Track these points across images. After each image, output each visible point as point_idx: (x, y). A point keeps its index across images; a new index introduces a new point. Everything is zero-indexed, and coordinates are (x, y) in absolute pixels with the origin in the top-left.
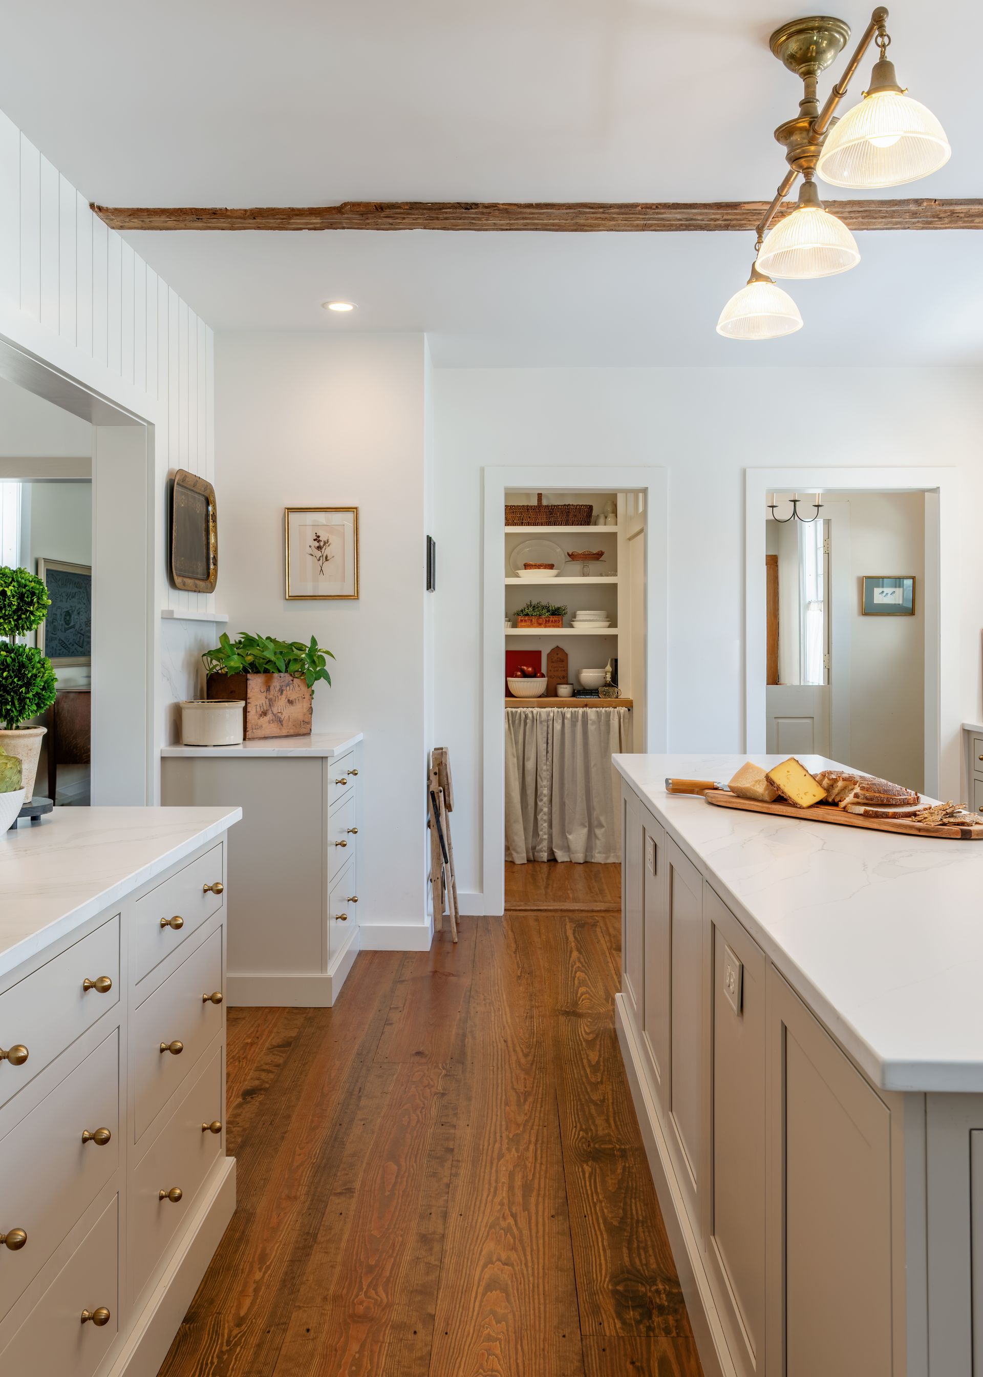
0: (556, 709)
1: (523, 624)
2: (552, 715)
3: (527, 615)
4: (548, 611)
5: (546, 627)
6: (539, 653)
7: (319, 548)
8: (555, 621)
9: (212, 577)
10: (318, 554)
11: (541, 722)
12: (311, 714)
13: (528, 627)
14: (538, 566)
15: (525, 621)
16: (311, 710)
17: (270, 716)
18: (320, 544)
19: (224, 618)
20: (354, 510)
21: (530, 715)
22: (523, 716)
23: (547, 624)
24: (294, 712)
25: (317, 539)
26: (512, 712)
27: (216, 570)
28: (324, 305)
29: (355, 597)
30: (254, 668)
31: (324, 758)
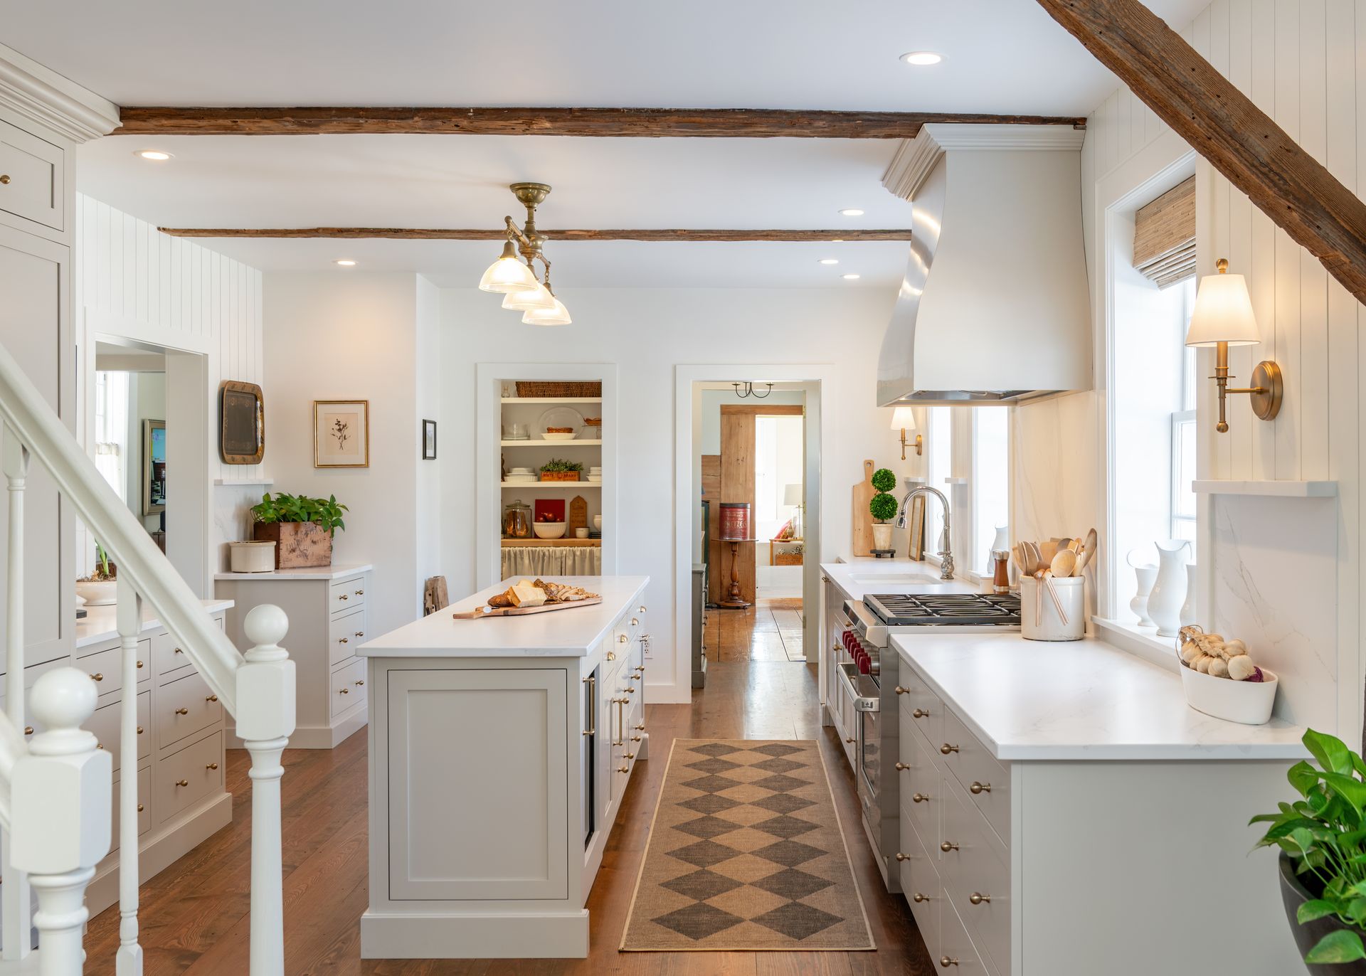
0: (568, 548)
1: (546, 478)
2: (564, 553)
3: (549, 470)
4: (566, 467)
5: (564, 480)
6: (563, 502)
7: (340, 430)
8: (572, 476)
9: (260, 452)
10: (338, 434)
11: (556, 559)
12: (331, 551)
13: (550, 480)
14: (558, 431)
15: (548, 476)
16: (331, 548)
17: (297, 552)
18: (341, 427)
19: (271, 481)
20: (366, 402)
21: (547, 553)
22: (541, 554)
23: (565, 478)
24: (319, 549)
25: (338, 423)
26: (532, 551)
27: (263, 447)
28: (336, 262)
29: (367, 465)
30: (285, 518)
31: (326, 581)
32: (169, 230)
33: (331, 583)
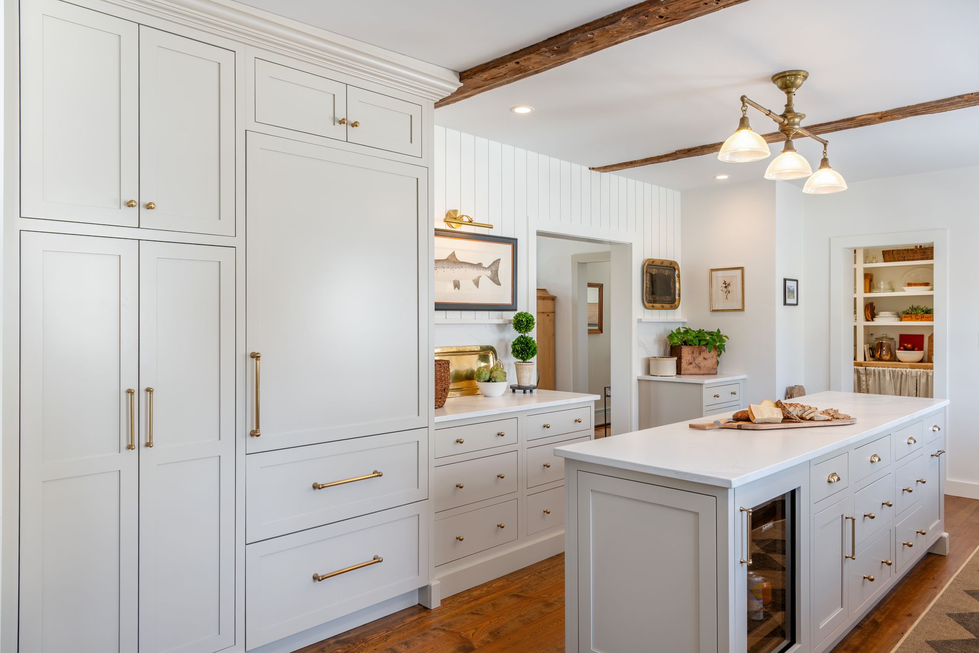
0: (922, 370)
1: (906, 319)
2: (919, 373)
3: (908, 313)
4: (923, 311)
5: (921, 321)
6: (922, 336)
7: (726, 287)
8: (928, 317)
9: (677, 303)
10: (725, 290)
11: (912, 377)
12: (718, 365)
13: (909, 320)
14: (915, 285)
15: (907, 317)
16: (718, 362)
17: (694, 365)
18: (726, 285)
19: (685, 320)
20: (742, 268)
21: (904, 373)
22: (900, 373)
23: (922, 319)
24: (710, 363)
25: (725, 283)
26: (892, 370)
27: (679, 299)
28: (714, 177)
29: (742, 310)
30: (685, 343)
31: (701, 384)
32: (596, 168)
33: (704, 387)
